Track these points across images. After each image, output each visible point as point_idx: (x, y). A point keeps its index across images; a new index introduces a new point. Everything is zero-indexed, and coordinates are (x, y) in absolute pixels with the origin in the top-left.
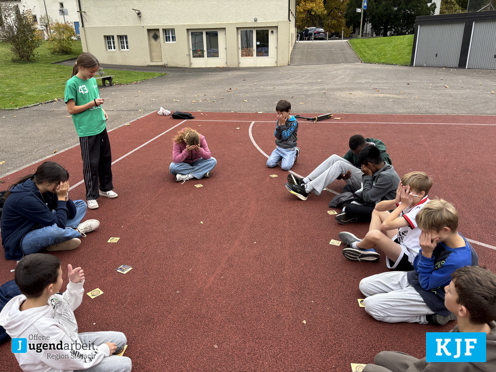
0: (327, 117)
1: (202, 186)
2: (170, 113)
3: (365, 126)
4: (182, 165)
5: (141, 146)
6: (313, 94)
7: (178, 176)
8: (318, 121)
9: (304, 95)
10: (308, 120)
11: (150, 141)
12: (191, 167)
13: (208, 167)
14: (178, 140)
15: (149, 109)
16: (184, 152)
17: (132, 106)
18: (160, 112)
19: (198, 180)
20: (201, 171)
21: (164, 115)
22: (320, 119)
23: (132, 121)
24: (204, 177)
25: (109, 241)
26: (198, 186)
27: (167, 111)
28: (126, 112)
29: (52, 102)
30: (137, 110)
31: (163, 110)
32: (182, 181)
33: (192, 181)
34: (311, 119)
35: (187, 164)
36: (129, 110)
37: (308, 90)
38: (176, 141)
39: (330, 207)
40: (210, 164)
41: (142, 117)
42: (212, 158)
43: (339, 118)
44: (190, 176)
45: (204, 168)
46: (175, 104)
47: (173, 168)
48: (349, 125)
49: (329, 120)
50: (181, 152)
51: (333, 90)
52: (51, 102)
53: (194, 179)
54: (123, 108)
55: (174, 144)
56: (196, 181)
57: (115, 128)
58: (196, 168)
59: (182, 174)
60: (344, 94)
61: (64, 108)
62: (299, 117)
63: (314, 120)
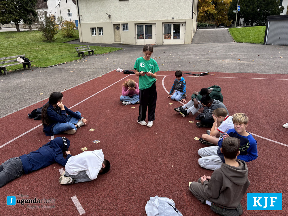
0: (206, 74)
1: (135, 107)
2: (122, 70)
3: (226, 80)
4: (126, 97)
5: (107, 88)
6: (201, 61)
7: (123, 102)
8: (200, 76)
9: (196, 61)
10: (195, 75)
11: (111, 85)
12: (131, 98)
14: (125, 85)
15: (112, 68)
16: (127, 90)
17: (103, 67)
18: (118, 70)
20: (135, 100)
22: (202, 75)
23: (103, 75)
24: (137, 103)
25: (90, 130)
26: (133, 107)
28: (100, 70)
30: (106, 69)
32: (125, 105)
35: (129, 97)
36: (102, 69)
37: (199, 59)
38: (124, 86)
41: (108, 72)
43: (213, 75)
44: (129, 103)
46: (126, 66)
47: (122, 98)
48: (217, 78)
49: (207, 75)
50: (126, 91)
51: (213, 58)
52: (63, 64)
54: (99, 67)
55: (123, 87)
57: (94, 78)
60: (218, 61)
61: (69, 67)
62: (190, 74)
63: (198, 75)
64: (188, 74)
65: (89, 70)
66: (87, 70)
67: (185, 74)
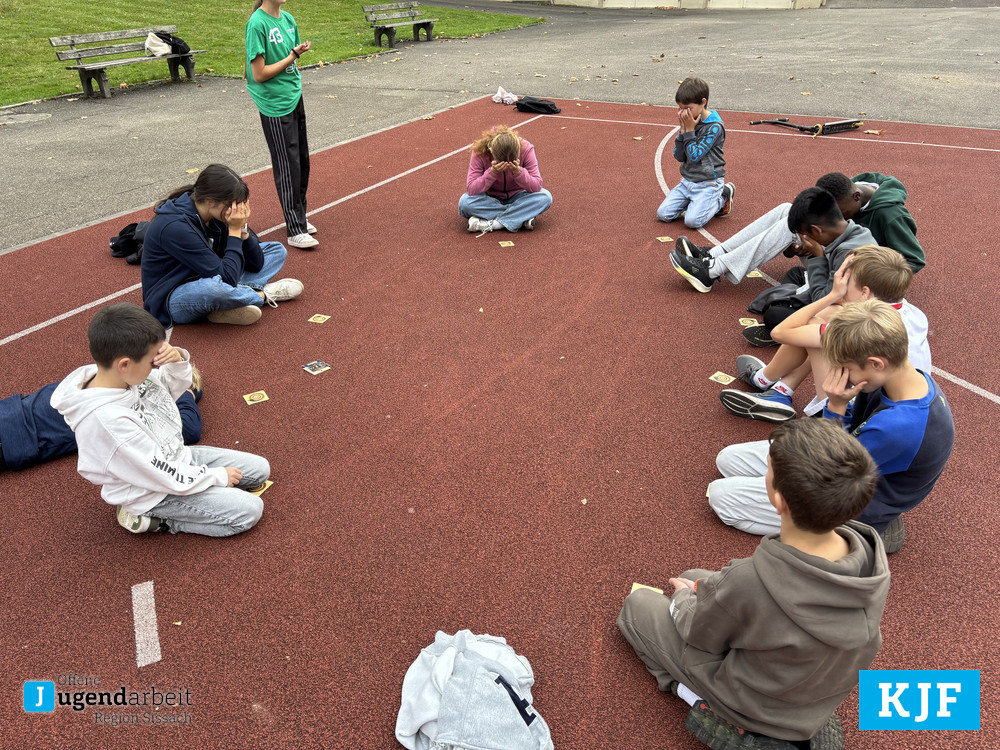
0: (848, 128)
1: (512, 244)
2: (516, 99)
3: (930, 154)
4: (482, 200)
5: (435, 161)
6: (845, 74)
7: (472, 221)
8: (823, 133)
9: (822, 75)
10: (802, 130)
11: (455, 152)
12: (501, 206)
13: (533, 210)
15: (481, 89)
16: (486, 173)
17: (451, 83)
18: (497, 98)
19: (510, 232)
20: (517, 216)
21: (503, 103)
22: (829, 130)
23: (438, 112)
24: (523, 228)
25: (311, 319)
26: (504, 244)
27: (510, 95)
28: (435, 94)
29: (314, 67)
30: (457, 92)
31: (503, 94)
32: (479, 232)
33: (498, 235)
34: (807, 130)
35: (496, 200)
36: (442, 91)
37: (835, 66)
39: (749, 311)
40: (537, 202)
41: (461, 104)
42: (543, 191)
43: (876, 132)
44: (496, 224)
45: (523, 210)
46: (535, 83)
47: (465, 204)
48: (893, 147)
49: (851, 133)
50: (483, 173)
51: (898, 67)
52: (311, 68)
53: (504, 230)
54: (434, 85)
56: (504, 235)
57: (402, 124)
58: (510, 210)
59: (481, 218)
60: (915, 78)
61: (329, 81)
62: (782, 124)
63: (814, 130)
64: (774, 123)
65: (395, 93)
66: (386, 93)
67: (760, 123)
